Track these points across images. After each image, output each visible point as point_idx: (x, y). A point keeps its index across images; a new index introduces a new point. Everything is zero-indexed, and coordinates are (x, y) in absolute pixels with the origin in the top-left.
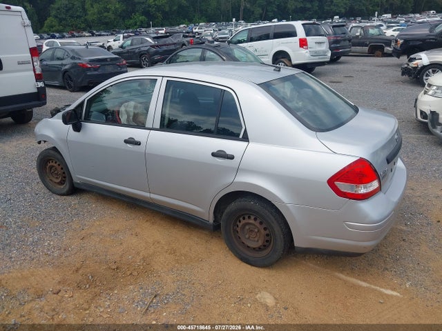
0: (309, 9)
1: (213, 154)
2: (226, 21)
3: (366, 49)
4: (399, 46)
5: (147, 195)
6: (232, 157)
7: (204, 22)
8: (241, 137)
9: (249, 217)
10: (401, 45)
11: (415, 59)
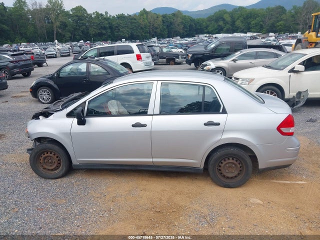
0: (104, 34)
1: (205, 124)
2: (44, 42)
3: (165, 60)
4: (190, 58)
5: (150, 160)
6: (218, 124)
7: (25, 42)
8: (221, 111)
9: (229, 159)
10: (191, 57)
11: (206, 65)
